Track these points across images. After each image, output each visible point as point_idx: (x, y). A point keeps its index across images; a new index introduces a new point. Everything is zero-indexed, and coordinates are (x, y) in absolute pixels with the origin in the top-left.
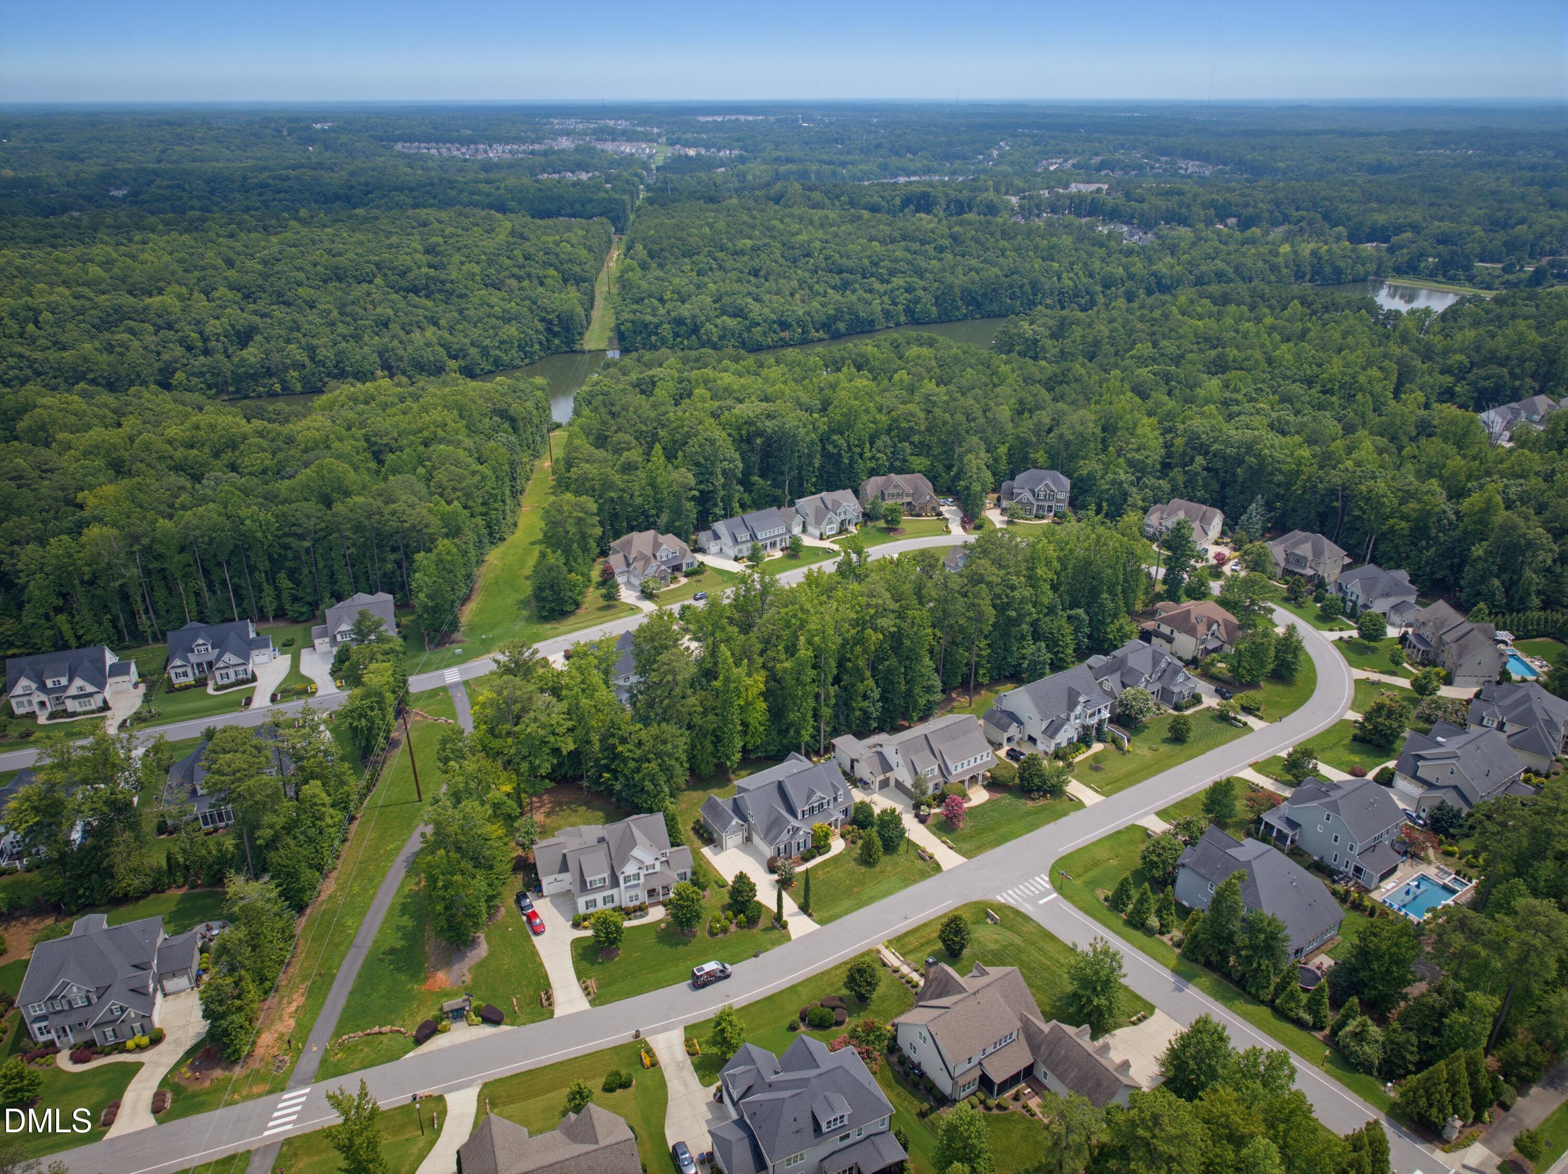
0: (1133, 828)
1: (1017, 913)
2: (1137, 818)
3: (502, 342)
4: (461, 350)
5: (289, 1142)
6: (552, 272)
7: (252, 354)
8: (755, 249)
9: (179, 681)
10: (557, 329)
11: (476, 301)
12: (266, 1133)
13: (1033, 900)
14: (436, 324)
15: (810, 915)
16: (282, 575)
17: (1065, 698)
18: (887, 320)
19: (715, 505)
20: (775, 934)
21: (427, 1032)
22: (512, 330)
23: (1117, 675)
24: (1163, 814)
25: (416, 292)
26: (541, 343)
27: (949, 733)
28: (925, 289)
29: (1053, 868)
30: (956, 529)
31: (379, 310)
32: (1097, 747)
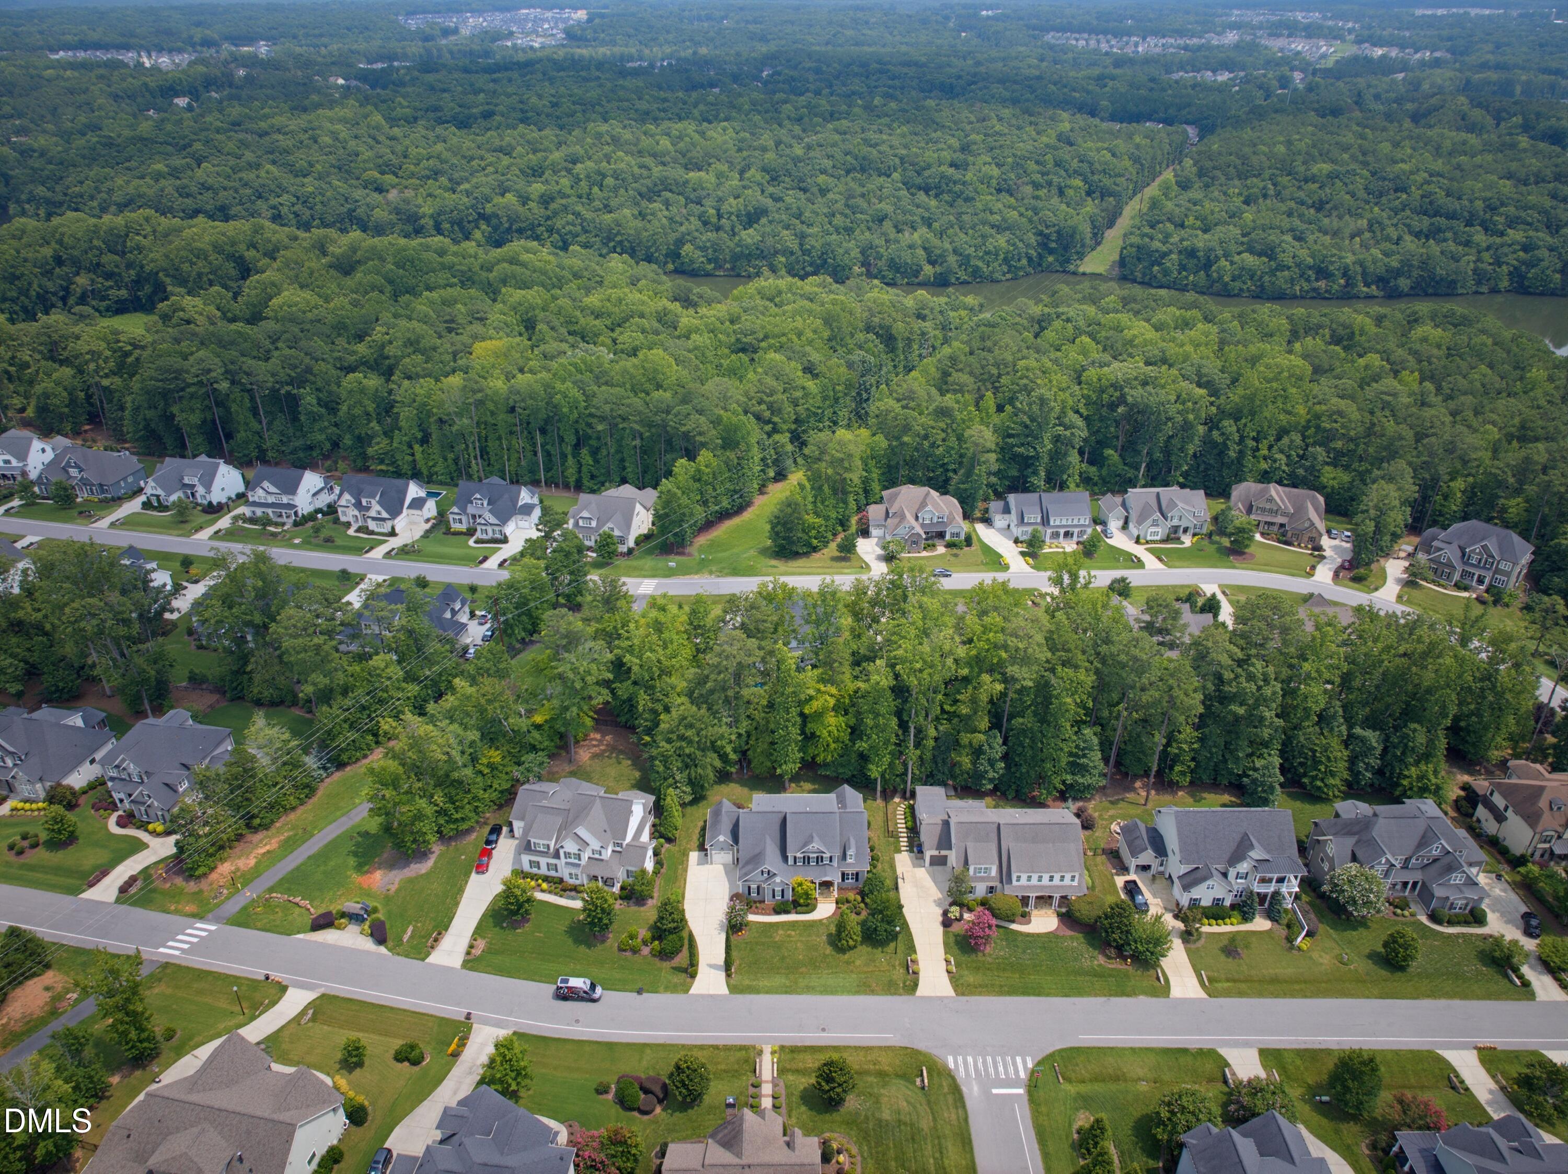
0: (1210, 1055)
1: (956, 1090)
2: (1228, 1044)
3: (987, 253)
4: (940, 256)
5: (166, 965)
6: (1078, 182)
7: (749, 236)
8: (1333, 176)
9: (456, 527)
10: (1053, 245)
11: (979, 205)
12: (162, 950)
13: (987, 1082)
14: (930, 226)
15: (728, 976)
16: (584, 451)
17: (1233, 846)
18: (1479, 283)
19: (1035, 473)
20: (682, 977)
21: (324, 922)
22: (1001, 241)
23: (1350, 842)
24: (1268, 1056)
25: (927, 190)
26: (1030, 259)
27: (1035, 834)
28: (1551, 249)
29: (1050, 1057)
30: (1324, 574)
31: (882, 205)
32: (1261, 924)
